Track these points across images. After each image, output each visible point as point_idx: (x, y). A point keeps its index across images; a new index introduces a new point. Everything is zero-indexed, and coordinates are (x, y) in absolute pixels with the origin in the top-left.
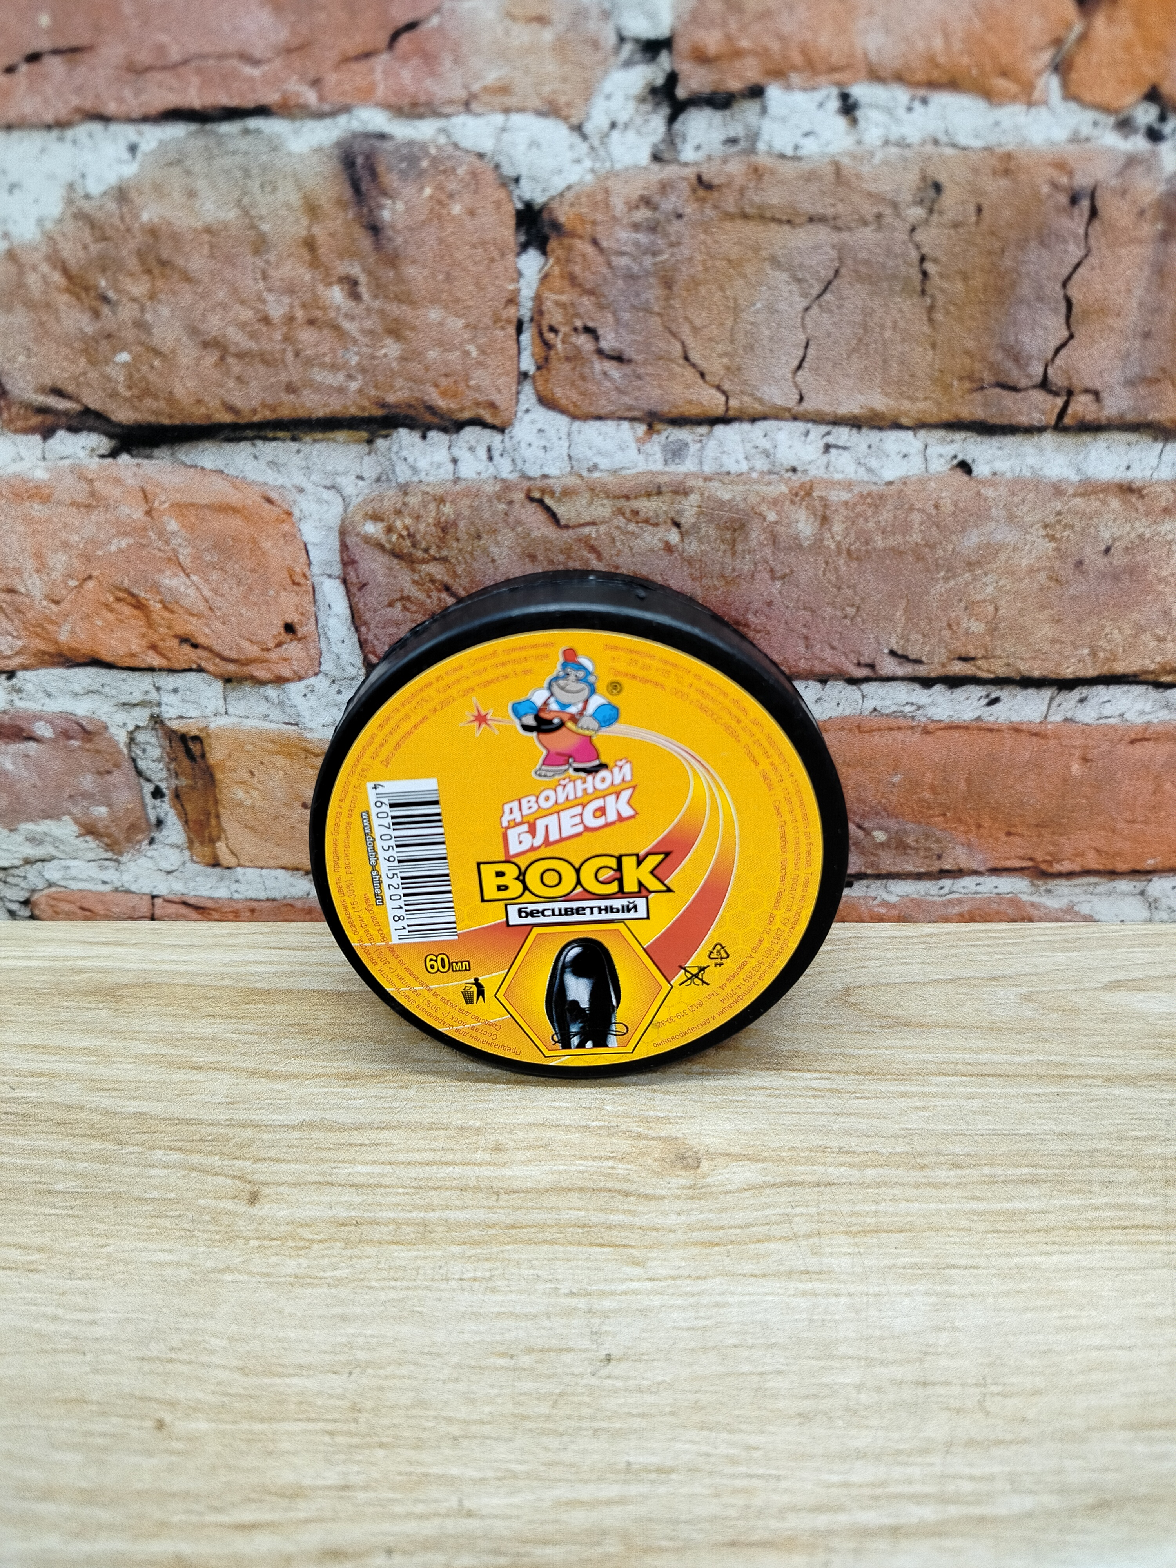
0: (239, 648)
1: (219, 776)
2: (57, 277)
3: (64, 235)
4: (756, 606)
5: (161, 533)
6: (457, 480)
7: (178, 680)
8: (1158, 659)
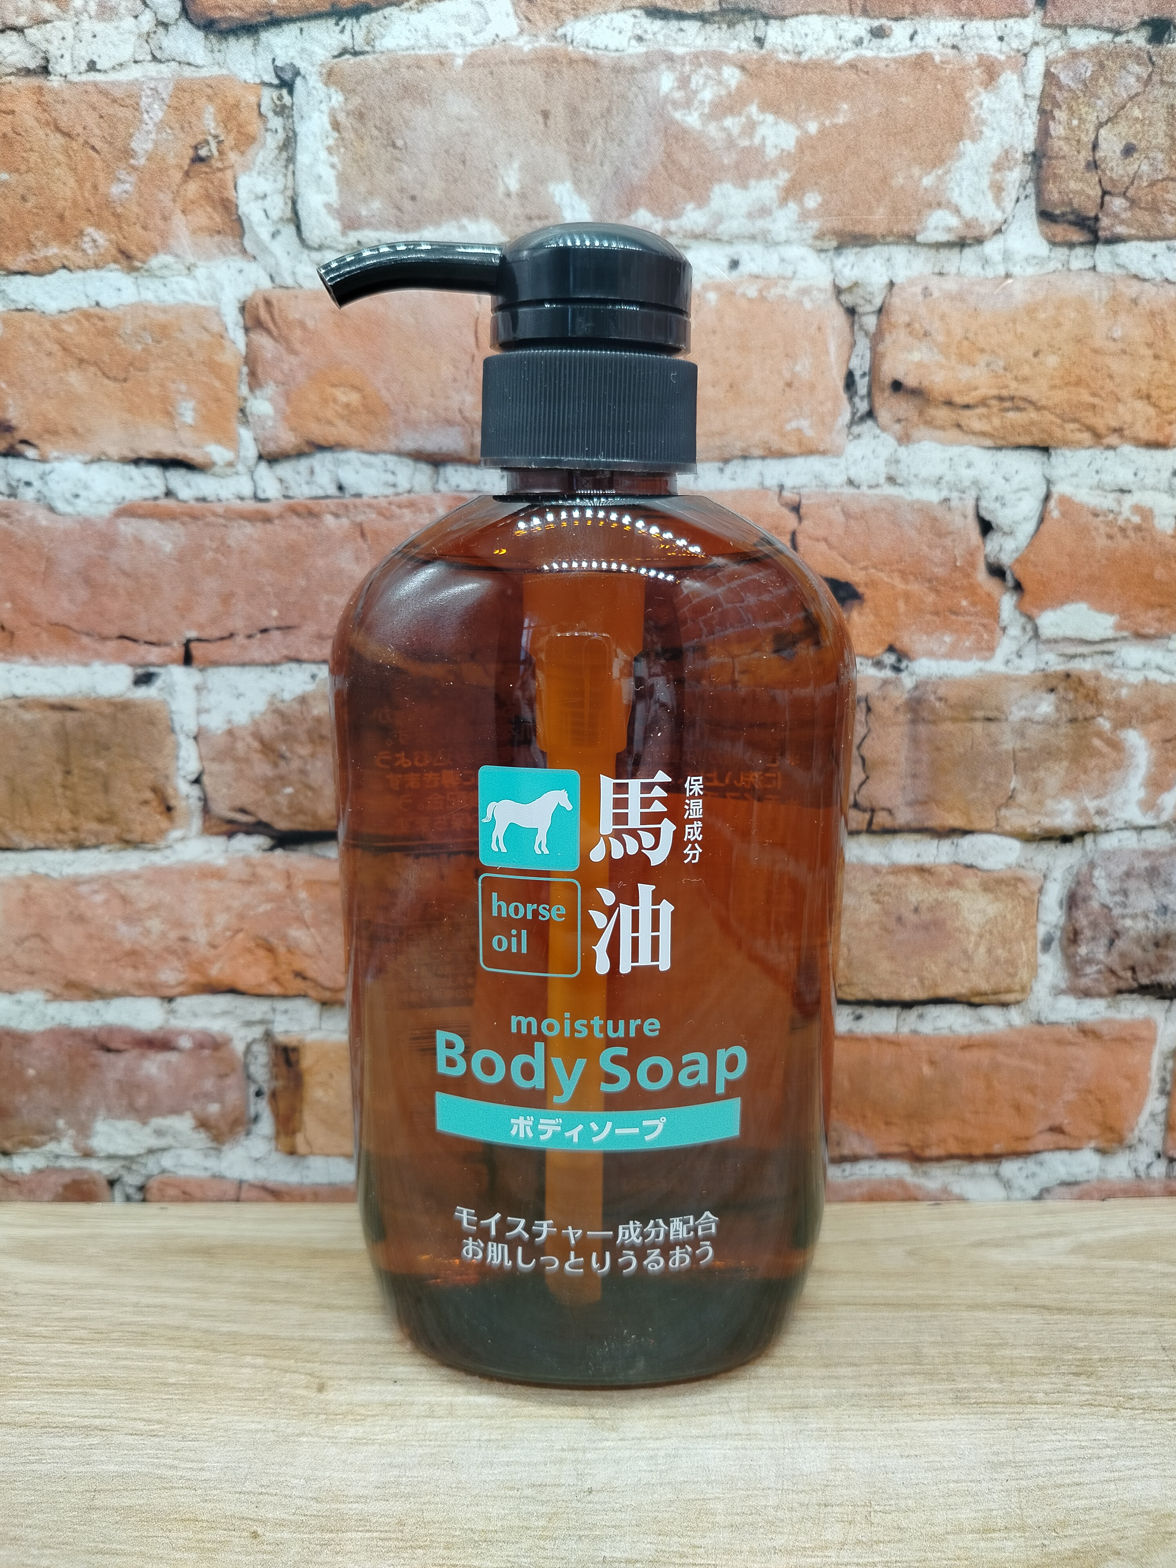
0: (336, 980)
1: (306, 1078)
2: (256, 745)
3: (265, 721)
5: (295, 901)
7: (289, 1004)
8: (967, 985)
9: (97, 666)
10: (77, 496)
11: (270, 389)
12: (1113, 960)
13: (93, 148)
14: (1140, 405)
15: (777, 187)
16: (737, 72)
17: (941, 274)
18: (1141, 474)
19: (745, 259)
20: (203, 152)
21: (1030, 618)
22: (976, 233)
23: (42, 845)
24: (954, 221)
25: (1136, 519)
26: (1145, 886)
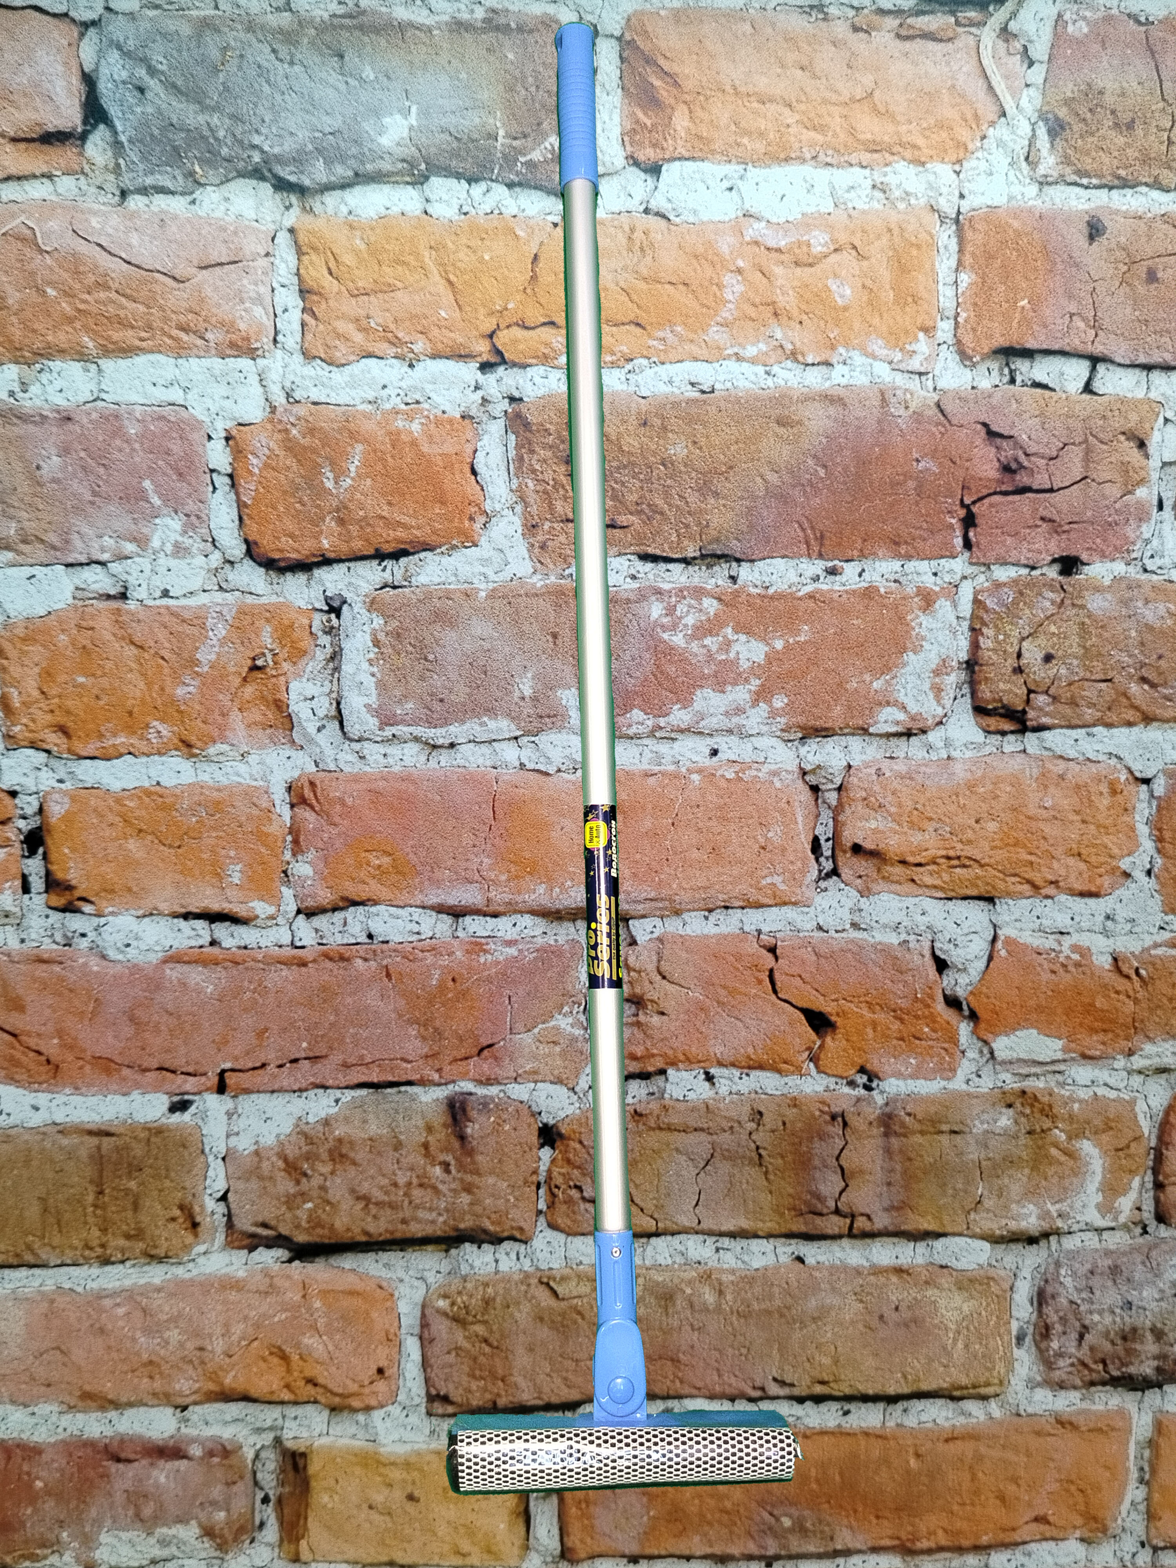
0: (345, 1386)
1: (313, 1484)
2: (281, 1164)
3: (289, 1142)
4: (684, 1348)
5: (309, 1309)
6: (497, 1272)
7: (299, 1411)
8: (947, 1379)
9: (135, 1095)
10: (128, 945)
11: (311, 855)
12: (1084, 1353)
13: (163, 658)
14: (1071, 861)
15: (750, 691)
16: (715, 602)
17: (892, 758)
18: (1077, 919)
19: (723, 747)
20: (259, 663)
21: (986, 1042)
22: (921, 725)
23: (69, 1261)
24: (901, 716)
25: (1076, 957)
26: (1110, 1283)
